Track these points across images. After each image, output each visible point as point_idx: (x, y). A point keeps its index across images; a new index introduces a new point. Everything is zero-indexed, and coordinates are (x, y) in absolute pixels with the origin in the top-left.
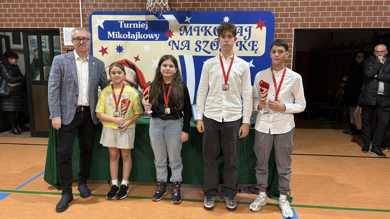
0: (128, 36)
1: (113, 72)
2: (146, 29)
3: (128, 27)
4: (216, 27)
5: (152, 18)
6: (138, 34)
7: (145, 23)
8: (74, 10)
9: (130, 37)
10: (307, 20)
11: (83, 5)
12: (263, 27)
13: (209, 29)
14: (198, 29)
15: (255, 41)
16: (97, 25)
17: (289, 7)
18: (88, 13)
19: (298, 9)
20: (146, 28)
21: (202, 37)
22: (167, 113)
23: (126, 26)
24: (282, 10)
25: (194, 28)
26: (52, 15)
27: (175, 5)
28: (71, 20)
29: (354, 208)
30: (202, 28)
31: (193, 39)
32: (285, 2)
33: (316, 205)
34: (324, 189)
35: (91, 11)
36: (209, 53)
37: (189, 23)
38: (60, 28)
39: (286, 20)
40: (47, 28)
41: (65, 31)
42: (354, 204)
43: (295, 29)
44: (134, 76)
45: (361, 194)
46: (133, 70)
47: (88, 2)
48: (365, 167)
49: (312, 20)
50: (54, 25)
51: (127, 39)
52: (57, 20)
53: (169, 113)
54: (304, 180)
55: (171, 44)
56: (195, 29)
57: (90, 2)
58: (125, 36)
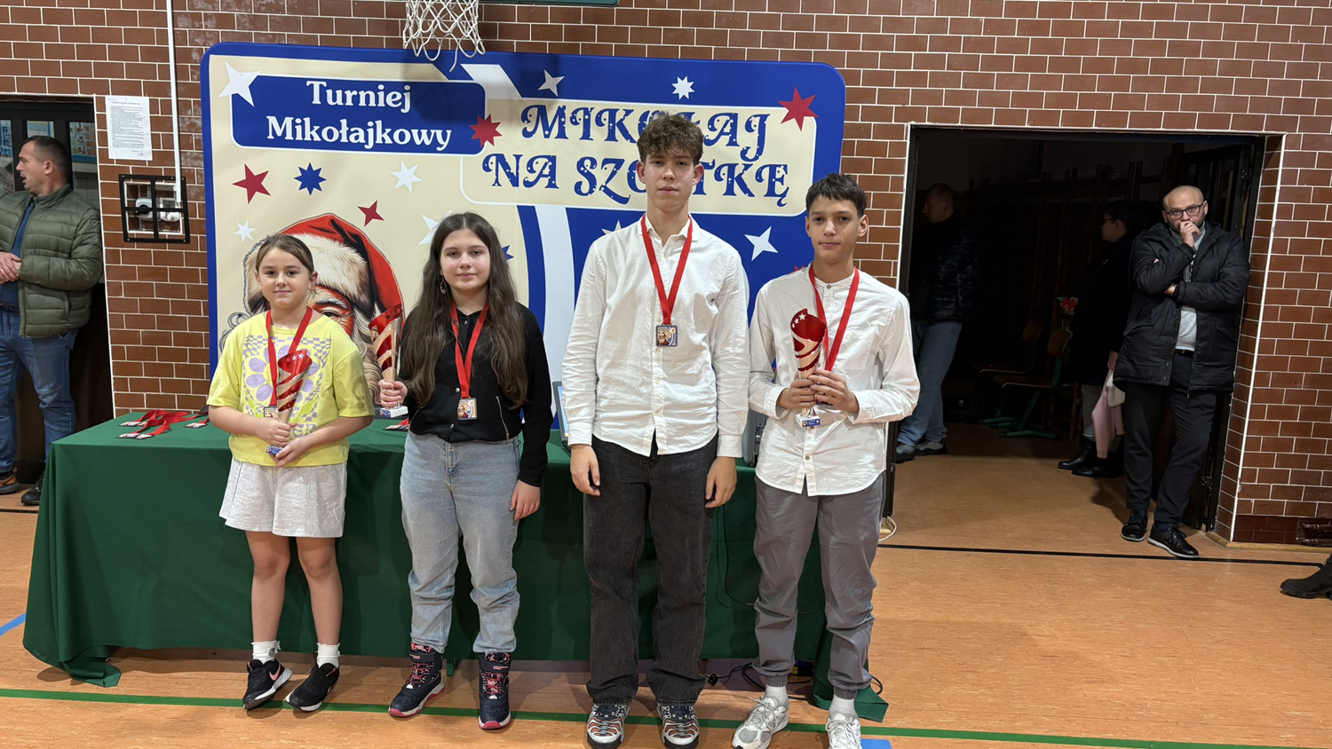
0: (340, 135)
1: (269, 270)
2: (403, 111)
3: (339, 102)
4: (648, 112)
5: (427, 72)
6: (374, 127)
7: (403, 91)
8: (146, 36)
9: (348, 139)
10: (954, 98)
11: (179, 19)
12: (806, 119)
13: (622, 120)
14: (587, 117)
15: (780, 166)
16: (228, 93)
17: (894, 52)
18: (196, 48)
19: (923, 61)
20: (403, 106)
21: (598, 145)
22: (467, 416)
23: (334, 99)
24: (869, 60)
25: (573, 114)
26: (67, 52)
27: (507, 31)
28: (134, 71)
29: (1083, 735)
30: (601, 113)
31: (569, 149)
32: (881, 33)
33: (963, 728)
34: (992, 671)
35: (206, 38)
36: (624, 201)
37: (555, 97)
38: (94, 96)
39: (885, 97)
40: (48, 94)
41: (112, 108)
42: (1084, 724)
43: (912, 126)
44: (360, 273)
45: (1108, 688)
46: (357, 252)
47: (197, 8)
48: (1129, 590)
49: (966, 98)
50: (71, 86)
51: (338, 146)
52: (85, 70)
53: (473, 415)
54: (930, 638)
55: (492, 167)
56: (575, 118)
57: (203, 7)
58: (330, 134)
